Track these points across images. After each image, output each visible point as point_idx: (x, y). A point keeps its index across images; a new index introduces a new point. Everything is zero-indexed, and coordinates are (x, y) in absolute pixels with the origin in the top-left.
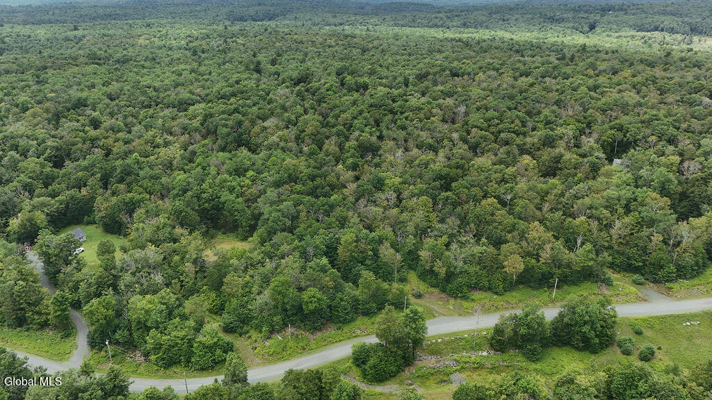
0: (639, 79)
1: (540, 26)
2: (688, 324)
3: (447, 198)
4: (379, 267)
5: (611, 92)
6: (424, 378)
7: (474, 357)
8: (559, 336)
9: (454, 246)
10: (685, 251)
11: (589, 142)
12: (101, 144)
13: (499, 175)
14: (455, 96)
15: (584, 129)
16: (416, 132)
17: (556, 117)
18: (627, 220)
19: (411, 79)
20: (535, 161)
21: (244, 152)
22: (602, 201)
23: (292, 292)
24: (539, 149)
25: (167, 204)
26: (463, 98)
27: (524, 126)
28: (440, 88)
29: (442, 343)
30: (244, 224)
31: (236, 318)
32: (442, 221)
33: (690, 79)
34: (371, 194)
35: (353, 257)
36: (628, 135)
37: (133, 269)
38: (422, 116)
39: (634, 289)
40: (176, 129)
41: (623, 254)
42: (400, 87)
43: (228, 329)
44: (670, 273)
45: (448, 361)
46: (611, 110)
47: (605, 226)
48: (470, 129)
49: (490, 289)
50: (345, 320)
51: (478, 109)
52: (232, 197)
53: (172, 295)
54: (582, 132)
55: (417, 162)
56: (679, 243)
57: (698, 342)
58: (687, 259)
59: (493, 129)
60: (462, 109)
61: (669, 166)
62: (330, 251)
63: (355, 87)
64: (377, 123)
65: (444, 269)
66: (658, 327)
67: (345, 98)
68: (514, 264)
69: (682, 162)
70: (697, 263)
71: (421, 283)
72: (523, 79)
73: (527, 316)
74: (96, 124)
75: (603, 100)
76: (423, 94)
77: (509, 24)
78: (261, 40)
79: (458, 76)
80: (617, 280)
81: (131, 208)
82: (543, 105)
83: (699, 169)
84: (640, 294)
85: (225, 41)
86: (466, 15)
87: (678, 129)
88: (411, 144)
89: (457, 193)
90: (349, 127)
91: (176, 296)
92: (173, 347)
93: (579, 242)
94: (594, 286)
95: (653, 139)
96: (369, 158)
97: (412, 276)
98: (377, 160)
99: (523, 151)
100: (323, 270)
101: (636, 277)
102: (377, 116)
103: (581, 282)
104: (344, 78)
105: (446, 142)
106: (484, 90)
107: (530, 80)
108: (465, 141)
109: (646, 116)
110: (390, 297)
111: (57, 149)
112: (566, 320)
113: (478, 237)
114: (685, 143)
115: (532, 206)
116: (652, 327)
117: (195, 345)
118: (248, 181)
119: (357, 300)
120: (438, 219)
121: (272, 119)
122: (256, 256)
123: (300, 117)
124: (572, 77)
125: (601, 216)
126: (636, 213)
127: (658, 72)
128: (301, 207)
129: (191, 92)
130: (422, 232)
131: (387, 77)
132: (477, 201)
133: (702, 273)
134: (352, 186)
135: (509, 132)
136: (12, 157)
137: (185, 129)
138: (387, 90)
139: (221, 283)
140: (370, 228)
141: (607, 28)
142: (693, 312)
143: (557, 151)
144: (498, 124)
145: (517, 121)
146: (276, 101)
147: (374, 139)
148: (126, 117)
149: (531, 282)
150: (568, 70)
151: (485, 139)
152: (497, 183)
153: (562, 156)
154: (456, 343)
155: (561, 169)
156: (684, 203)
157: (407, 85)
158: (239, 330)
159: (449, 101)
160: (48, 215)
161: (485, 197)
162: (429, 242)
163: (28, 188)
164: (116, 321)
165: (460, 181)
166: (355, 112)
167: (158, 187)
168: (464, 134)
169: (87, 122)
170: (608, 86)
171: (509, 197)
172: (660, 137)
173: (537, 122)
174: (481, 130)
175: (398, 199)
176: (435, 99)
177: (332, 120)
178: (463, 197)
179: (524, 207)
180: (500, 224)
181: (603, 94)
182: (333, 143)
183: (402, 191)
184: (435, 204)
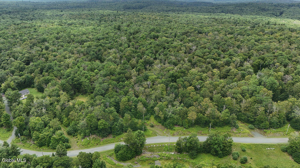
0: (283, 37)
1: (257, 13)
2: (269, 149)
3: (173, 85)
4: (137, 113)
5: (265, 42)
6: (143, 161)
7: (167, 154)
8: (206, 149)
9: (170, 106)
10: (275, 116)
11: (247, 64)
12: (45, 56)
13: (199, 77)
14: (194, 42)
15: (247, 58)
17: (235, 53)
18: (250, 99)
19: (179, 34)
20: (219, 72)
21: (98, 62)
22: (240, 91)
23: (95, 120)
24: (223, 66)
25: (60, 82)
26: (196, 43)
27: (219, 56)
28: (189, 38)
29: (155, 147)
30: (89, 91)
31: (72, 129)
32: (169, 95)
34: (141, 82)
35: (126, 108)
36: (266, 62)
37: (36, 106)
38: (176, 50)
39: (248, 131)
40: (75, 52)
41: (246, 115)
42: (172, 37)
43: (69, 134)
44: (266, 125)
45: (156, 155)
46: (262, 50)
47: (239, 102)
48: (194, 56)
49: (182, 126)
50: (117, 134)
51: (202, 48)
52: (86, 80)
53: (47, 118)
54: (245, 60)
55: (166, 69)
56: (272, 112)
57: (271, 157)
58: (275, 119)
59: (205, 57)
60: (194, 48)
62: (117, 106)
63: (153, 37)
64: (157, 52)
65: (163, 115)
66: (254, 149)
67: (148, 41)
68: (192, 115)
69: (284, 75)
70: (280, 122)
71: (155, 121)
73: (190, 138)
74: (47, 48)
76: (181, 41)
77: (242, 11)
80: (241, 126)
81: (47, 82)
82: (232, 47)
83: (291, 79)
84: (250, 134)
85: (115, 17)
86: (224, 7)
87: (289, 60)
88: (166, 62)
89: (178, 84)
90: (143, 53)
91: (49, 118)
92: (43, 139)
93: (224, 108)
94: (230, 128)
95: (278, 64)
96: (147, 67)
97: (152, 118)
98: (150, 68)
99: (214, 67)
100: (111, 112)
101: (250, 125)
102: (157, 49)
103: (224, 126)
105: (182, 62)
107: (232, 36)
108: (190, 61)
109: (277, 54)
110: (138, 126)
111: (28, 58)
112: (209, 142)
113: (181, 102)
115: (208, 91)
116: (251, 149)
117: (52, 139)
118: (94, 74)
119: (123, 126)
120: (167, 94)
121: (113, 49)
122: (86, 105)
123: (125, 48)
124: (251, 35)
125: (238, 97)
126: (255, 97)
127: (294, 34)
128: (110, 86)
129: (87, 37)
130: (159, 99)
131: (169, 33)
132: (185, 87)
133: (283, 126)
134: (134, 78)
135: (211, 58)
136: (11, 60)
137: (79, 52)
138: (166, 38)
139: (69, 115)
140: (137, 96)
141: (288, 14)
142: (273, 143)
143: (229, 67)
144: (208, 55)
145: (216, 54)
146: (119, 41)
147: (152, 59)
148: (58, 46)
149: (201, 124)
151: (200, 61)
152: (197, 80)
153: (230, 70)
154: (161, 148)
156: (283, 94)
158: (73, 134)
159: (191, 44)
160: (17, 83)
161: (190, 86)
162: (160, 103)
163: (13, 72)
164: (24, 126)
165: (181, 79)
166: (149, 47)
167: (59, 75)
168: (192, 58)
169: (44, 48)
170: (265, 39)
171: (199, 87)
172: (281, 64)
173: (226, 55)
174: (199, 57)
175: (153, 85)
176: (185, 43)
177: (138, 50)
178: (180, 85)
179: (204, 91)
180: (192, 98)
181: (261, 43)
182: (134, 60)
183: (155, 81)
184: (167, 88)
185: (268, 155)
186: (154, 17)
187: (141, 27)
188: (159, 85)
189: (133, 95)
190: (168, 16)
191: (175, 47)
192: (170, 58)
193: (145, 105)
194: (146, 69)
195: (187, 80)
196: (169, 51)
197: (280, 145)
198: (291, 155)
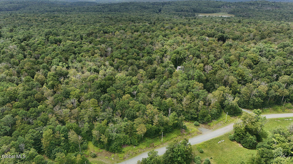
1: (141, 11)
2: (220, 142)
3: (105, 97)
5: (172, 37)
9: (111, 124)
10: (213, 107)
11: (166, 60)
13: (130, 81)
14: (106, 43)
15: (163, 54)
16: (87, 63)
17: (152, 50)
18: (188, 96)
19: (84, 36)
20: (145, 72)
22: (176, 89)
24: (146, 66)
26: (109, 44)
27: (138, 55)
28: (98, 39)
32: (104, 111)
33: (200, 30)
34: (62, 101)
35: (52, 143)
36: (181, 55)
38: (90, 54)
39: (196, 129)
41: (189, 112)
42: (79, 40)
44: (208, 118)
46: (173, 45)
47: (179, 100)
48: (114, 59)
49: (131, 143)
51: (117, 49)
54: (163, 56)
55: (88, 79)
56: (210, 104)
57: (225, 150)
58: (214, 111)
59: (125, 58)
60: (109, 49)
61: (200, 69)
62: (37, 143)
63: (54, 42)
64: (67, 59)
65: (106, 139)
66: (208, 147)
67: (49, 47)
68: (141, 129)
69: (204, 66)
70: (218, 112)
71: (95, 148)
72: (136, 33)
73: (151, 159)
75: (169, 41)
76: (90, 43)
78: (7, 20)
79: (107, 33)
80: (188, 125)
82: (145, 45)
83: (211, 68)
84: (198, 131)
87: (199, 51)
89: (110, 94)
90: (50, 63)
93: (170, 111)
94: (179, 131)
96: (62, 80)
97: (91, 145)
98: (66, 80)
99: (139, 67)
100: (32, 157)
101: (195, 122)
102: (66, 56)
103: (173, 131)
104: (48, 37)
105: (103, 67)
106: (119, 39)
107: (139, 33)
108: (112, 65)
109: (187, 47)
112: (170, 155)
113: (122, 116)
114: (204, 57)
115: (146, 96)
116: (206, 147)
120: (101, 110)
121: (3, 63)
123: (21, 60)
124: (156, 31)
125: (177, 96)
126: (191, 93)
127: (187, 27)
128: (17, 117)
130: (93, 119)
131: (72, 35)
132: (120, 97)
133: (220, 115)
134: (51, 99)
135: (132, 59)
138: (72, 42)
140: (63, 123)
141: (165, 11)
142: (221, 136)
143: (154, 66)
144: (127, 55)
145: (135, 54)
146: (7, 52)
147: (64, 69)
149: (151, 135)
150: (154, 28)
151: (122, 63)
152: (129, 86)
153: (156, 68)
155: (156, 74)
156: (208, 84)
157: (82, 39)
159: (103, 46)
161: (124, 94)
162: (97, 124)
165: (111, 87)
166: (54, 55)
168: (112, 61)
170: (170, 34)
171: (135, 92)
172: (193, 55)
173: (144, 53)
174: (119, 59)
175: (79, 102)
176: (96, 45)
177: (40, 60)
178: (114, 96)
179: (143, 97)
180: (133, 108)
181: (169, 38)
182: (41, 73)
183: (81, 97)
184: (99, 102)
185: (222, 149)
186: (40, 19)
187: (31, 30)
188: (88, 101)
189: (57, 122)
190: (57, 17)
191: (88, 51)
192: (88, 65)
193: (78, 132)
194: (60, 82)
195: (119, 87)
196: (82, 56)
197: (226, 135)
198: (239, 142)
